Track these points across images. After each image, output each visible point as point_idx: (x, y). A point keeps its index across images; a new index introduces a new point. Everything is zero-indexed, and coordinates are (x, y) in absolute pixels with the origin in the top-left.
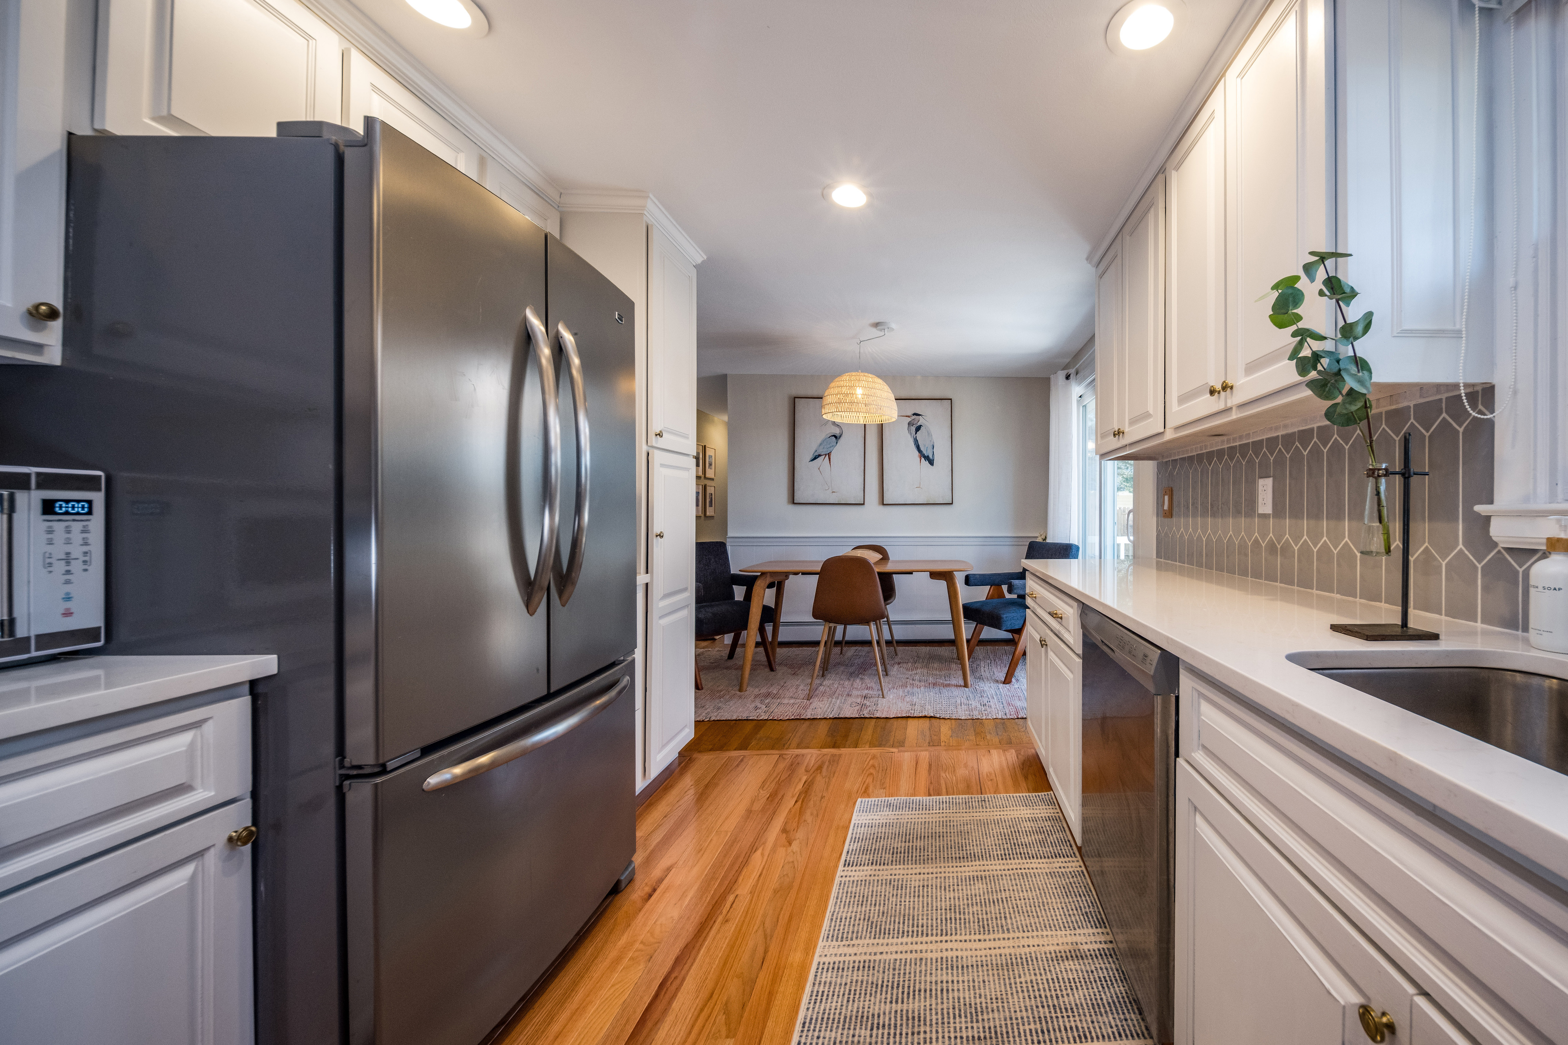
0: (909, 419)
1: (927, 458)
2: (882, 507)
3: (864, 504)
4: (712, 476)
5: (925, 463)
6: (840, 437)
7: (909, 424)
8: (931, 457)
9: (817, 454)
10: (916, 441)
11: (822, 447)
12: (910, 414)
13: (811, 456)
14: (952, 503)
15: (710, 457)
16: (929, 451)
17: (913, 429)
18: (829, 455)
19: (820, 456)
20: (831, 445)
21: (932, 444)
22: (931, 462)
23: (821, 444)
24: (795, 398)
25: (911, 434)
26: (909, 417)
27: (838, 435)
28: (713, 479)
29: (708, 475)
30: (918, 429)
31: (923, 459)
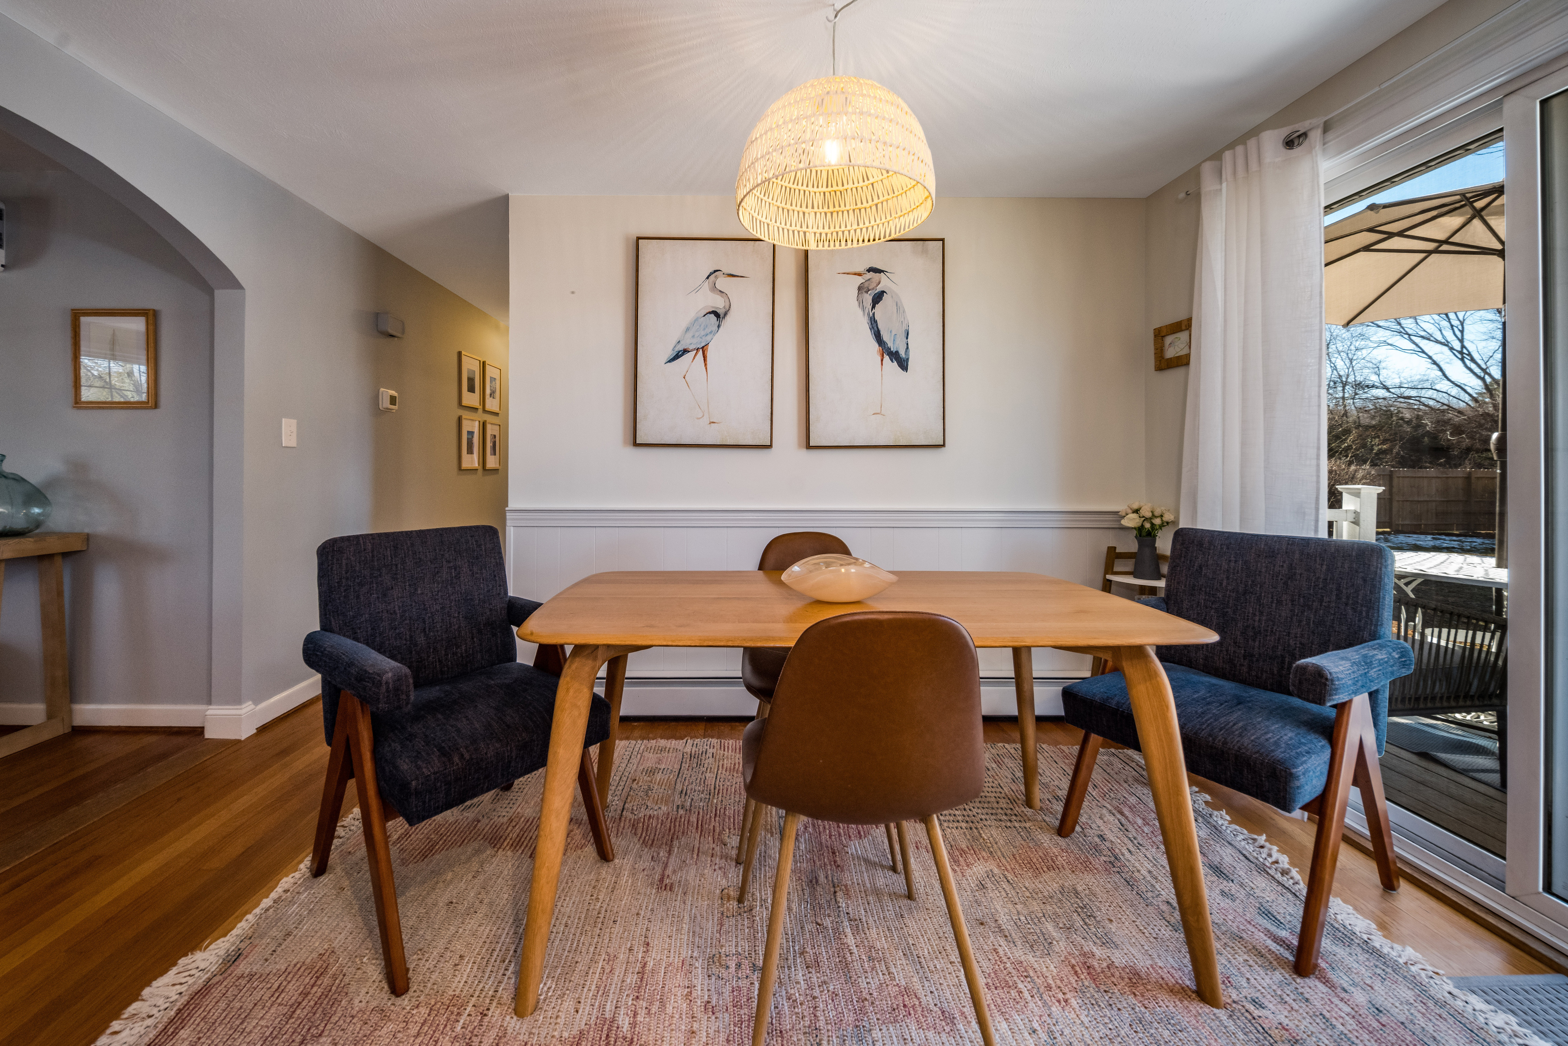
0: (860, 280)
1: (894, 356)
2: (804, 452)
3: (770, 446)
4: (495, 409)
5: (891, 366)
6: (726, 314)
7: (860, 288)
8: (902, 353)
9: (680, 348)
10: (873, 322)
11: (689, 335)
12: (861, 269)
13: (670, 354)
14: (944, 445)
15: (493, 379)
16: (898, 342)
17: (868, 298)
18: (704, 349)
19: (685, 351)
20: (708, 331)
21: (905, 327)
22: (903, 364)
23: (688, 329)
24: (638, 238)
25: (863, 309)
26: (860, 275)
27: (721, 312)
28: (496, 414)
29: (488, 407)
30: (878, 298)
31: (886, 358)
